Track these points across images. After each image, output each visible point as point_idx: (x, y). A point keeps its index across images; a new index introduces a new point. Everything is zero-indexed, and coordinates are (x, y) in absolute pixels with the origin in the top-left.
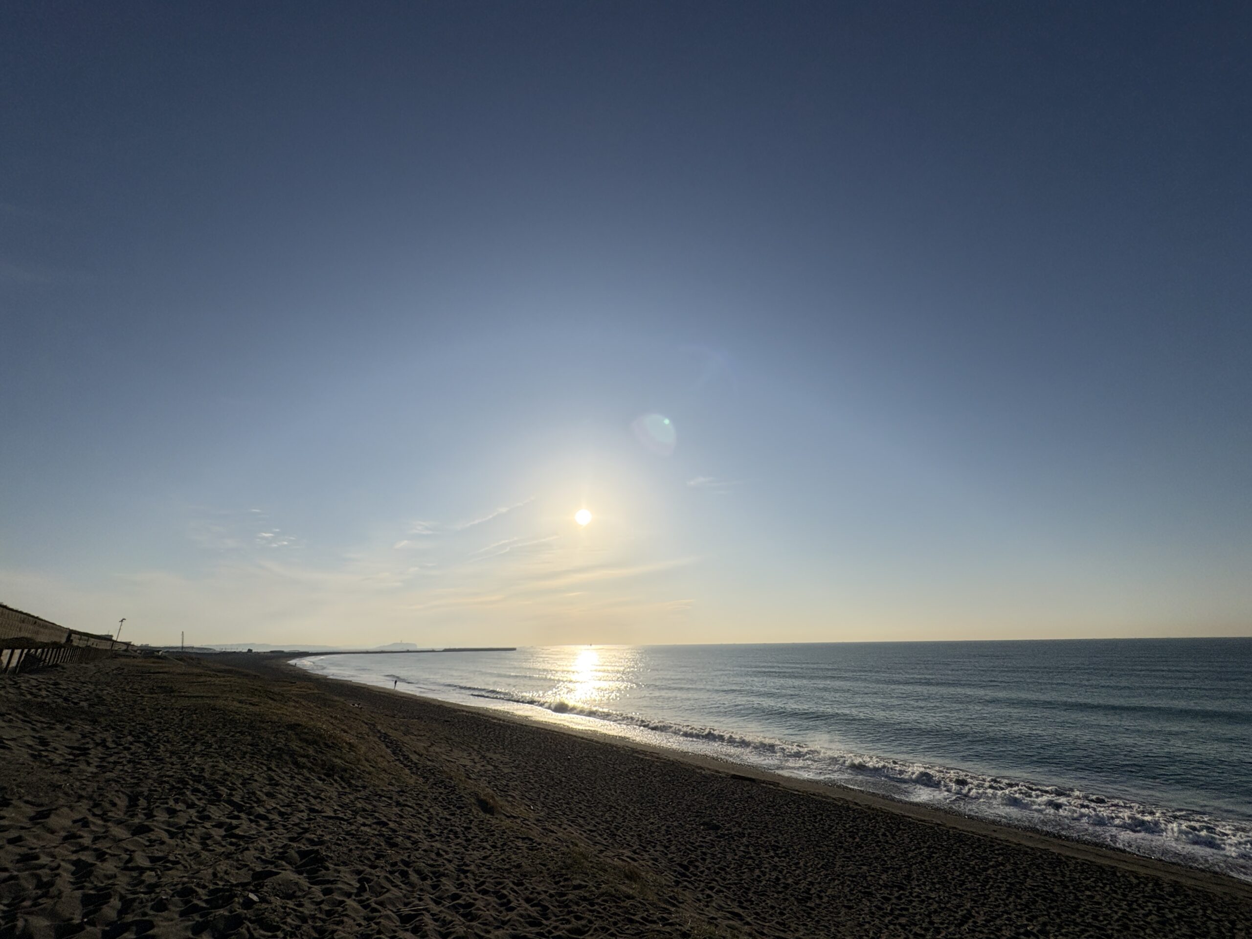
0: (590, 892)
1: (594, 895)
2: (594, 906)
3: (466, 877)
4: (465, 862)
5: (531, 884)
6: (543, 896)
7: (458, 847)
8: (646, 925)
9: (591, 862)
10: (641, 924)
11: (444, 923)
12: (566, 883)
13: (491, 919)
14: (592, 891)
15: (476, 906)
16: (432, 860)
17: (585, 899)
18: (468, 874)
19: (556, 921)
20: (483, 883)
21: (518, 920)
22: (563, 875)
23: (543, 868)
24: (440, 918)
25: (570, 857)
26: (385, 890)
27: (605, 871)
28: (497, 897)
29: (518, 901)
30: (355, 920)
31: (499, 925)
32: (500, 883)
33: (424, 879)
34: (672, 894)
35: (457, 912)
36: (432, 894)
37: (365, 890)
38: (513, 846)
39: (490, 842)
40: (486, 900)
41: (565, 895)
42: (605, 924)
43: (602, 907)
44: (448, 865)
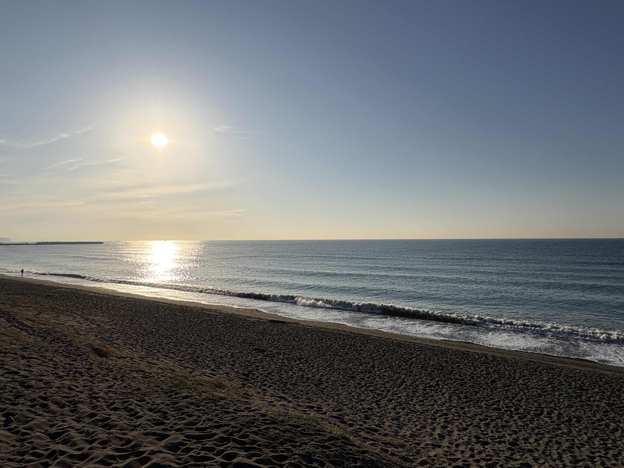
0: (195, 399)
1: (199, 401)
2: (199, 407)
3: (98, 401)
4: (94, 392)
5: (151, 399)
6: (162, 406)
7: (85, 382)
8: (237, 414)
9: (191, 381)
10: (234, 413)
11: (88, 433)
12: (177, 396)
13: (126, 426)
14: (197, 398)
15: (112, 419)
16: (66, 393)
17: (192, 404)
18: (99, 399)
19: (174, 420)
20: (113, 403)
21: (147, 424)
22: (174, 391)
23: (158, 388)
24: (83, 431)
25: (176, 380)
26: (31, 419)
27: (202, 385)
28: (127, 411)
29: (143, 411)
30: (8, 444)
31: (133, 428)
32: (127, 402)
33: (63, 407)
34: (244, 392)
35: (96, 425)
36: (72, 416)
37: (12, 421)
38: (130, 376)
39: (111, 376)
40: (119, 414)
41: (177, 403)
42: (209, 417)
43: (206, 407)
44: (81, 395)
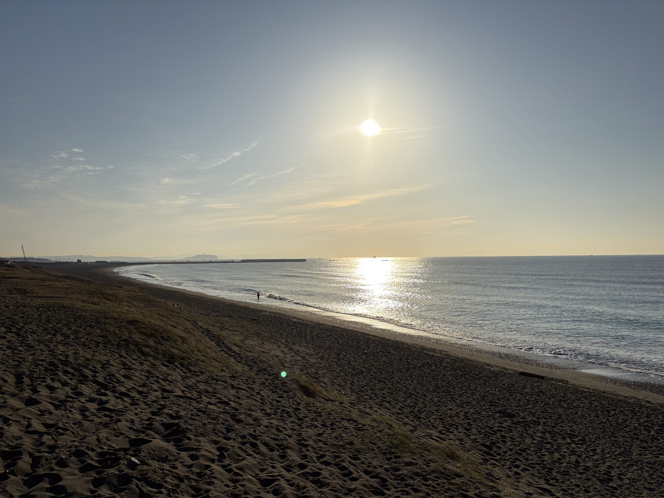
0: (421, 469)
1: (426, 472)
2: (428, 481)
3: (308, 450)
4: (303, 438)
5: (366, 459)
6: (380, 470)
7: (293, 424)
9: (414, 443)
11: (299, 488)
12: (397, 460)
13: (339, 487)
14: (423, 468)
15: (323, 476)
16: (275, 434)
17: (417, 474)
18: (309, 448)
19: (397, 492)
20: (323, 456)
21: (364, 490)
22: (393, 453)
23: (374, 446)
24: (294, 483)
25: (396, 439)
26: (242, 458)
27: (429, 450)
28: (339, 468)
29: (358, 472)
30: (222, 482)
31: (347, 492)
32: (338, 457)
33: (272, 450)
34: (488, 471)
35: (307, 479)
36: (282, 463)
37: (225, 457)
38: (340, 426)
39: (320, 422)
40: (330, 470)
41: (398, 470)
43: (436, 483)
44: (290, 440)
